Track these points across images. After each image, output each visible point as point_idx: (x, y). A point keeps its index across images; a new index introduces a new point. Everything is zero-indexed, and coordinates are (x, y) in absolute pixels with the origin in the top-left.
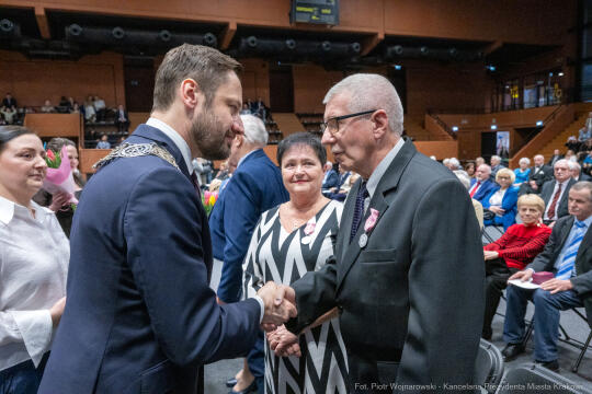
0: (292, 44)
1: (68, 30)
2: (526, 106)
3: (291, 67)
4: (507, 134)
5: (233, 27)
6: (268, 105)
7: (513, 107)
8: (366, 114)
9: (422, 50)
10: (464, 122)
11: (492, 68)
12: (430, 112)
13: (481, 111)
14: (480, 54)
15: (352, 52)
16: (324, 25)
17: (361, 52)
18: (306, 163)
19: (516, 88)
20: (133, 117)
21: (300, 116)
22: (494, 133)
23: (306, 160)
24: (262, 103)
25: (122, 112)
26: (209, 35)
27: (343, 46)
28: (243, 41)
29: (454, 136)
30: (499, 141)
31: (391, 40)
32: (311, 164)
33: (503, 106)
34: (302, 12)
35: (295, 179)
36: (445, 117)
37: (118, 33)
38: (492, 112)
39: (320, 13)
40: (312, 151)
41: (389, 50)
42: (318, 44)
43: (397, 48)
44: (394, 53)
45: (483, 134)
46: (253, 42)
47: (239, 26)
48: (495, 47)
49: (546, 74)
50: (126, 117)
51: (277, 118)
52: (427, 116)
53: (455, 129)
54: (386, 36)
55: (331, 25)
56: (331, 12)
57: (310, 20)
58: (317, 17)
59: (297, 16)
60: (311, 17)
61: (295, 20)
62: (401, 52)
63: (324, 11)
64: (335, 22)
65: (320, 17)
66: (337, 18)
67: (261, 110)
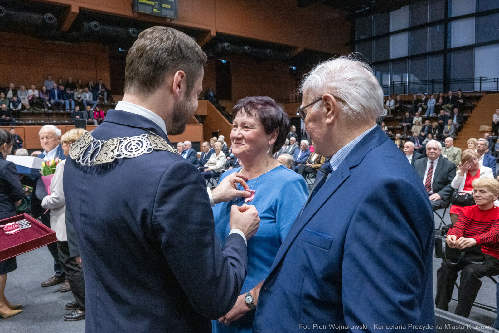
0: (134, 33)
5: (75, 10)
9: (246, 48)
11: (294, 68)
13: (288, 101)
16: (165, 18)
26: (50, 15)
28: (85, 24)
31: (221, 37)
34: (145, 4)
39: (161, 8)
41: (219, 45)
43: (226, 44)
44: (223, 48)
46: (96, 26)
47: (81, 9)
48: (299, 51)
54: (217, 33)
55: (170, 19)
56: (171, 6)
57: (151, 12)
58: (158, 10)
59: (139, 7)
60: (153, 10)
61: (138, 10)
62: (229, 48)
63: (164, 6)
64: (174, 17)
65: (161, 10)
66: (176, 14)
67: (102, 91)
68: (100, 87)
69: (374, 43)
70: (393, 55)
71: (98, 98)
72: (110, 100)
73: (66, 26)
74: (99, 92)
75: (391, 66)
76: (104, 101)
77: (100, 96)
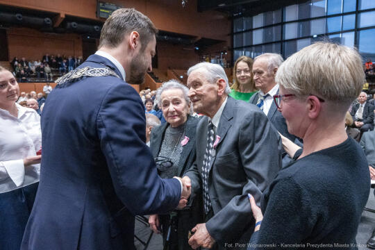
0: (97, 28)
5: (63, 16)
9: (165, 37)
11: (197, 48)
12: (169, 68)
14: (192, 42)
26: (48, 19)
28: (69, 24)
34: (104, 12)
36: (177, 71)
46: (75, 25)
47: (66, 15)
49: (220, 53)
52: (168, 71)
53: (182, 77)
59: (100, 14)
60: (108, 15)
69: (244, 34)
70: (255, 43)
73: (57, 24)
75: (254, 48)
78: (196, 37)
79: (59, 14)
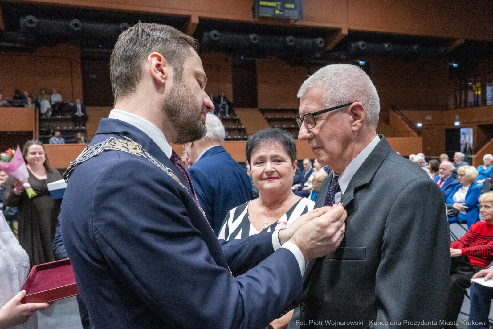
0: (255, 38)
1: (24, 21)
2: (489, 103)
3: (255, 60)
4: (471, 130)
5: (195, 20)
6: (231, 100)
7: (476, 104)
8: (343, 107)
9: (386, 45)
10: (429, 118)
11: (455, 65)
12: (394, 108)
13: (445, 107)
14: (443, 51)
15: (315, 48)
16: (288, 20)
17: (324, 47)
18: (276, 160)
19: (478, 85)
20: (91, 111)
21: (263, 111)
22: (458, 130)
23: (276, 156)
24: (225, 98)
25: (79, 106)
27: (308, 41)
28: (205, 34)
29: (419, 132)
30: (462, 138)
31: (354, 35)
32: (281, 161)
33: (466, 102)
34: (266, 6)
35: (265, 176)
36: (409, 114)
37: (76, 25)
38: (456, 108)
39: (283, 8)
40: (281, 146)
41: (353, 45)
42: (281, 39)
43: (361, 43)
44: (357, 48)
45: (447, 130)
46: (215, 35)
47: (201, 19)
48: (457, 43)
50: (83, 111)
51: (241, 113)
52: (392, 111)
53: (419, 125)
54: (350, 31)
55: (294, 19)
56: (295, 7)
57: (273, 14)
58: (281, 11)
59: (260, 10)
60: (275, 12)
61: (258, 14)
62: (365, 48)
63: (288, 6)
64: (298, 17)
65: (283, 11)
66: (301, 13)
67: (223, 105)
68: (222, 99)
71: (219, 112)
72: (231, 114)
74: (220, 105)
76: (225, 115)
77: (221, 109)
78: (454, 40)
79: (187, 19)
